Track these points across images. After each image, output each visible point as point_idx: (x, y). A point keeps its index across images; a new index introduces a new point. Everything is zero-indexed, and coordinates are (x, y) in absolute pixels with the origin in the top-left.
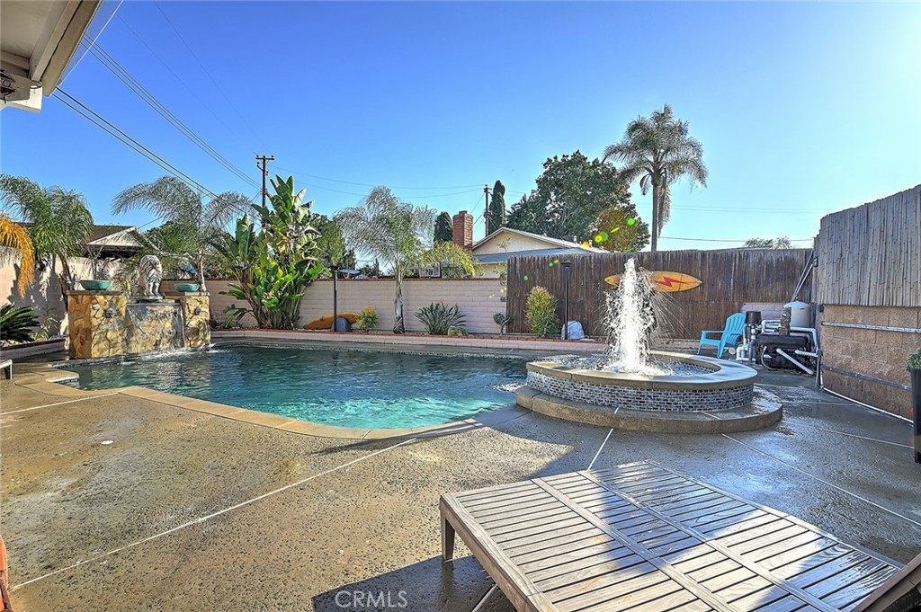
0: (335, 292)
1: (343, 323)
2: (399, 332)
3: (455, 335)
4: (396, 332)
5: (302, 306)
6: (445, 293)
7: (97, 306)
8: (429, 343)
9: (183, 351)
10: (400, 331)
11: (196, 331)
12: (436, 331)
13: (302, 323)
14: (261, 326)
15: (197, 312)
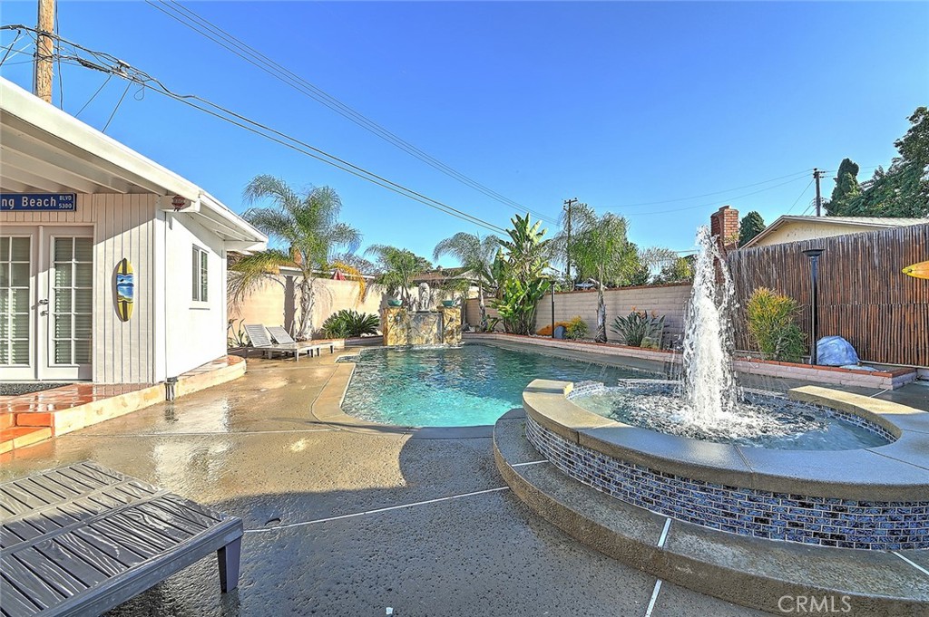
0: (553, 303)
1: (559, 331)
2: (599, 342)
3: (649, 347)
4: (598, 342)
5: (538, 316)
6: (653, 301)
7: (391, 315)
8: (620, 354)
9: (444, 346)
10: (603, 340)
11: (452, 332)
12: (635, 342)
13: (537, 331)
14: (508, 332)
15: (451, 320)
